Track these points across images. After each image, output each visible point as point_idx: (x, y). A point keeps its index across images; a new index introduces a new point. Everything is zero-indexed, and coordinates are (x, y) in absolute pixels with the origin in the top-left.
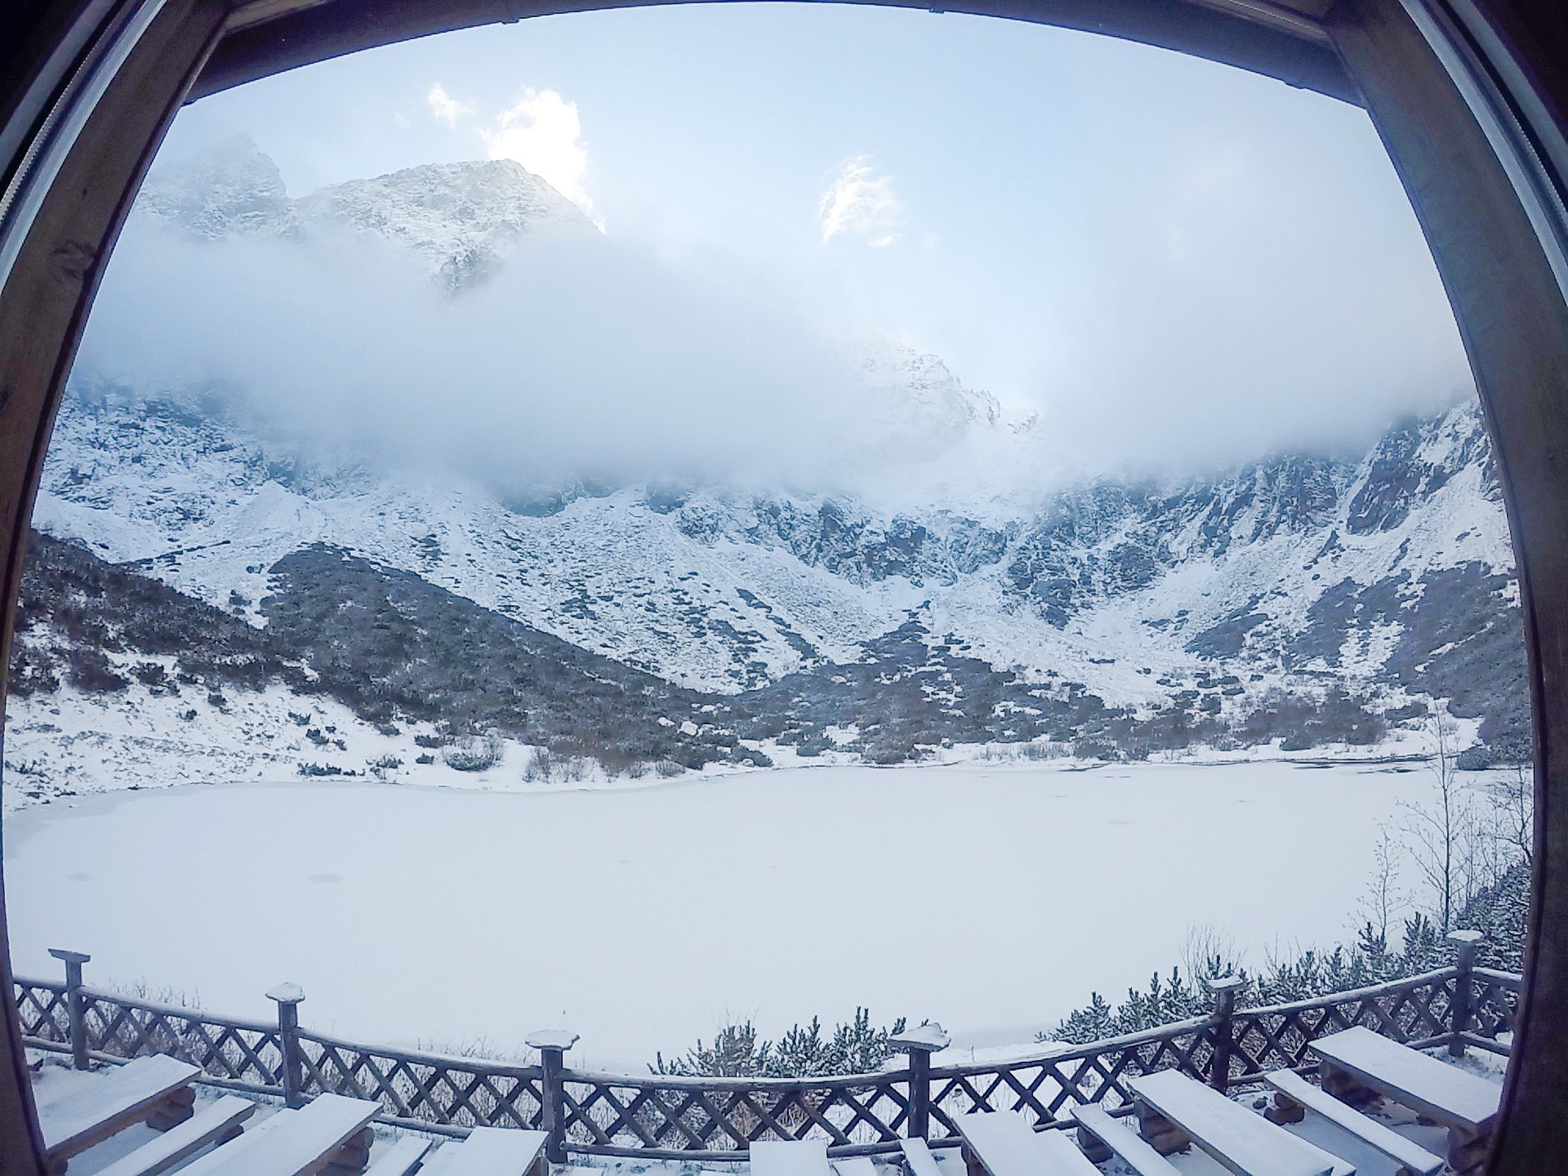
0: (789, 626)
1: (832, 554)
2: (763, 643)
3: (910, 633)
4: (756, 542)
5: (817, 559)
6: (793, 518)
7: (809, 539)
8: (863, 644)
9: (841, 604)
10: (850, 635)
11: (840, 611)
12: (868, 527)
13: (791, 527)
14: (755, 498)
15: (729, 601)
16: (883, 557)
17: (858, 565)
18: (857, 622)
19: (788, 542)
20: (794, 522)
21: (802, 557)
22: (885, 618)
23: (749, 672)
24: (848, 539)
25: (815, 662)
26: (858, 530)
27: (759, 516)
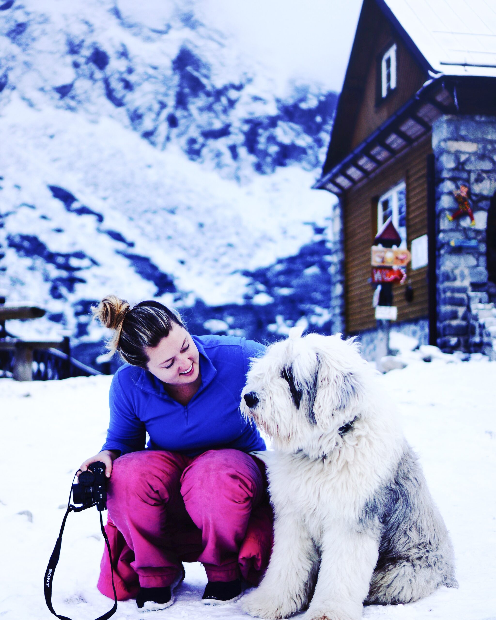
0: (131, 245)
1: (194, 133)
2: (95, 270)
3: (316, 258)
4: (71, 109)
5: (168, 139)
6: (130, 71)
7: (156, 107)
8: (246, 274)
9: (209, 211)
10: (225, 260)
11: (208, 221)
12: (249, 90)
13: (128, 86)
14: (68, 35)
15: (37, 203)
16: (272, 139)
17: (233, 149)
18: (234, 240)
19: (121, 110)
20: (132, 78)
21: (148, 135)
22: (275, 233)
23: (77, 314)
24: (218, 107)
25: (176, 300)
26: (233, 94)
27: (76, 65)
